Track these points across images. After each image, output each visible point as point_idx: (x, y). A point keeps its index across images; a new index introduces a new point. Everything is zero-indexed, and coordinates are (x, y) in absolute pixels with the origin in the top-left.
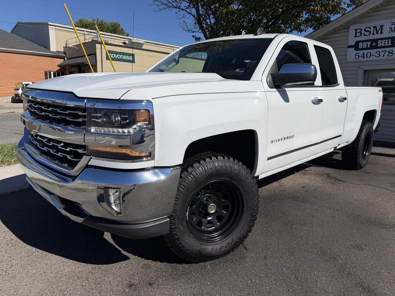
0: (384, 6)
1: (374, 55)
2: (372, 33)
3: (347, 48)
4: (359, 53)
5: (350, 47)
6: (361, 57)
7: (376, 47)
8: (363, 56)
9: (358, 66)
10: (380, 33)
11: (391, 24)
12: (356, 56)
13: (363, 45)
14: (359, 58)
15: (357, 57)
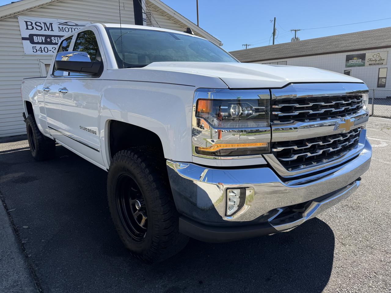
0: (48, 5)
1: (51, 50)
2: (44, 29)
3: (21, 39)
4: (36, 47)
5: (24, 39)
6: (39, 51)
7: (51, 43)
8: (40, 50)
9: (39, 60)
10: (51, 30)
11: (59, 23)
12: (33, 49)
13: (38, 39)
14: (37, 52)
15: (35, 50)
